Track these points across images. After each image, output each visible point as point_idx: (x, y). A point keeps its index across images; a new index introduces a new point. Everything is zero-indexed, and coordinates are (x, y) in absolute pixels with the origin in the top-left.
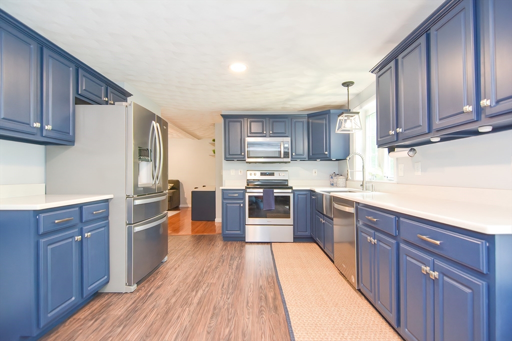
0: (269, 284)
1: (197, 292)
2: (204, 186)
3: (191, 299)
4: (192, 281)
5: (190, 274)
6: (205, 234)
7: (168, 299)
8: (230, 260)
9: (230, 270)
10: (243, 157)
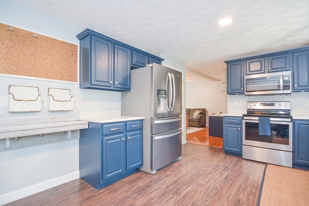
0: (248, 200)
1: (188, 187)
2: (221, 113)
3: (181, 190)
4: (188, 178)
5: (190, 173)
6: (214, 146)
7: (168, 186)
8: (223, 170)
9: (219, 178)
10: (243, 91)
